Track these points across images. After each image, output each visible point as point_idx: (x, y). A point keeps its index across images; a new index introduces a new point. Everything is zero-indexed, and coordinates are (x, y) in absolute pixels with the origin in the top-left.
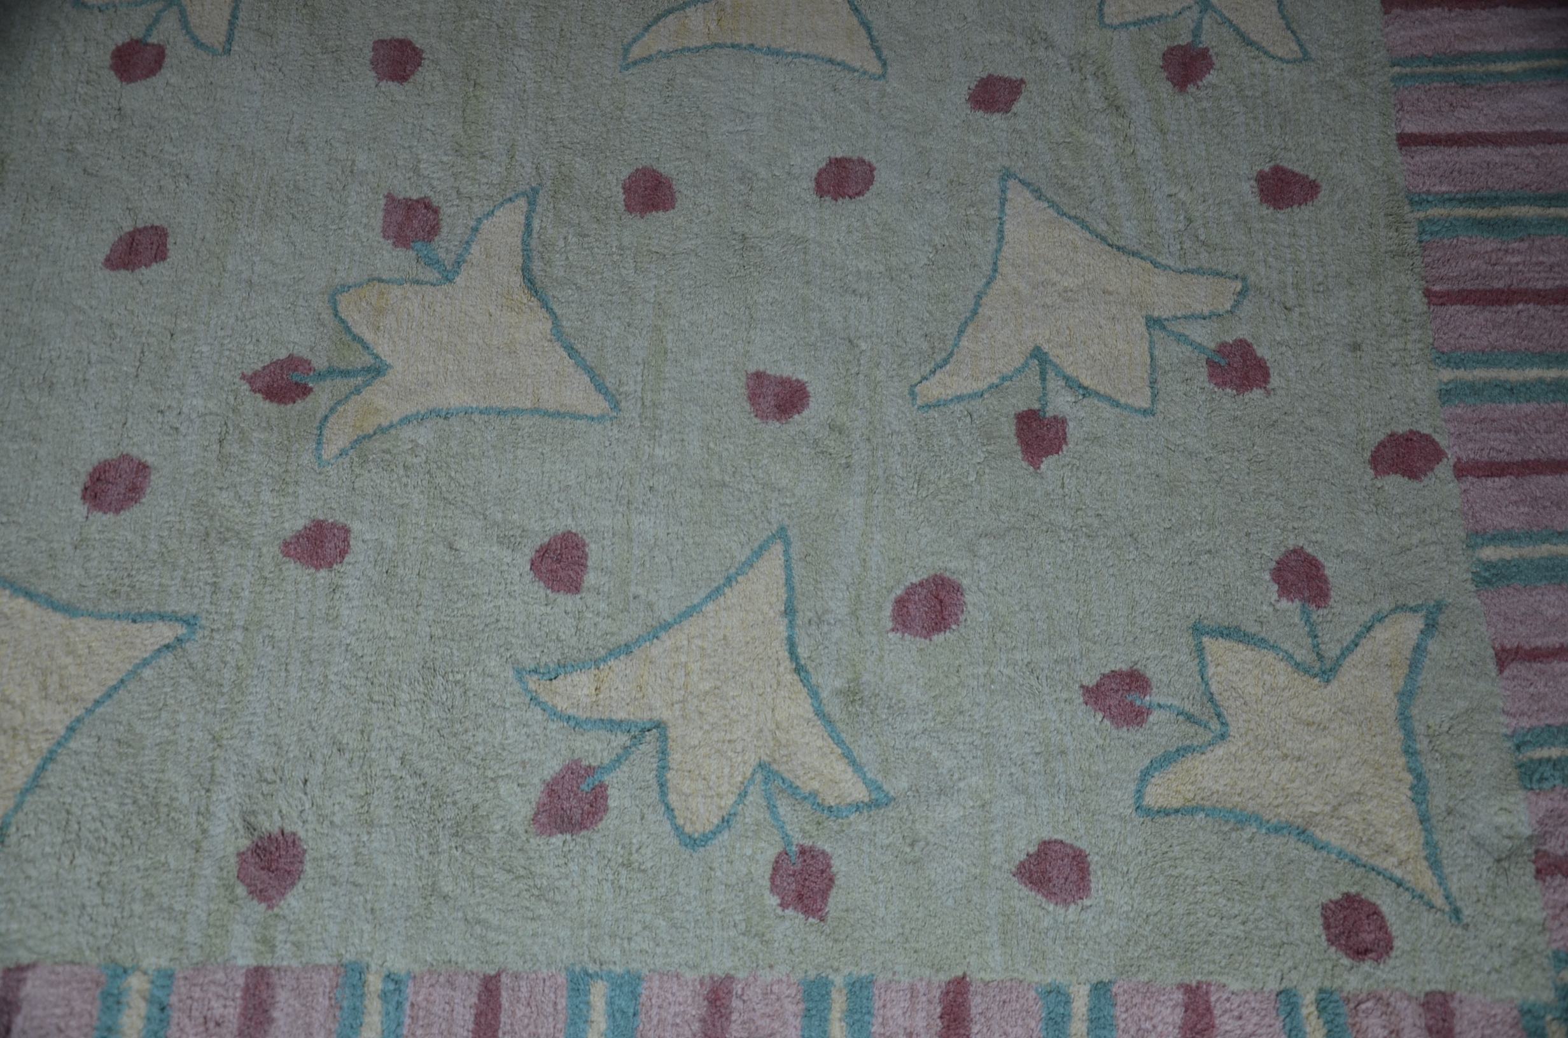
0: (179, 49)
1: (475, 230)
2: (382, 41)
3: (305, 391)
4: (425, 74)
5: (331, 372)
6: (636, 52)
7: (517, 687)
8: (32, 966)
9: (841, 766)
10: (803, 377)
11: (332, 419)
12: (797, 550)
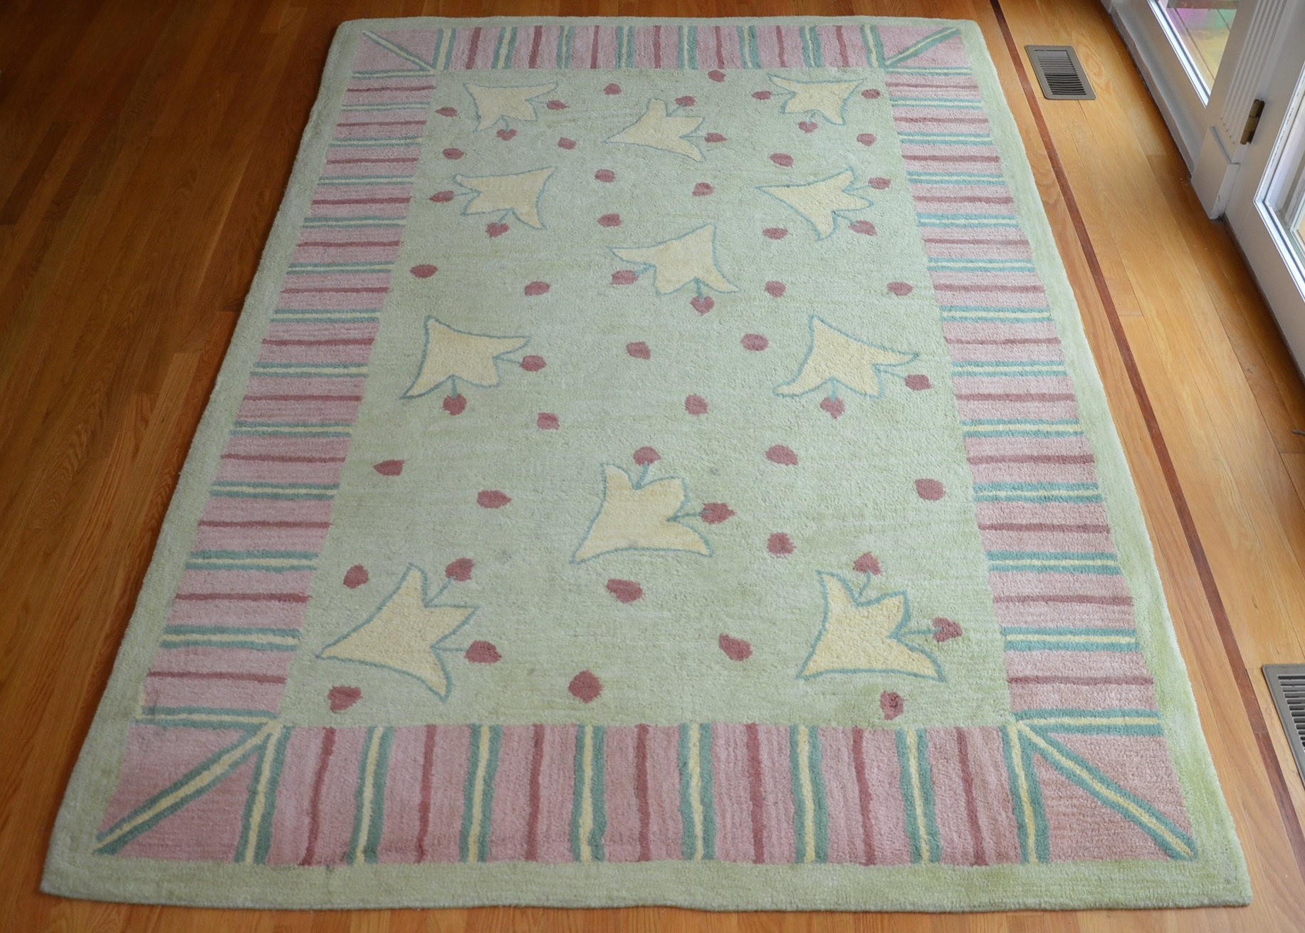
7: (825, 240)
8: (945, 338)
9: (840, 176)
10: (695, 184)
11: (721, 290)
12: (764, 185)
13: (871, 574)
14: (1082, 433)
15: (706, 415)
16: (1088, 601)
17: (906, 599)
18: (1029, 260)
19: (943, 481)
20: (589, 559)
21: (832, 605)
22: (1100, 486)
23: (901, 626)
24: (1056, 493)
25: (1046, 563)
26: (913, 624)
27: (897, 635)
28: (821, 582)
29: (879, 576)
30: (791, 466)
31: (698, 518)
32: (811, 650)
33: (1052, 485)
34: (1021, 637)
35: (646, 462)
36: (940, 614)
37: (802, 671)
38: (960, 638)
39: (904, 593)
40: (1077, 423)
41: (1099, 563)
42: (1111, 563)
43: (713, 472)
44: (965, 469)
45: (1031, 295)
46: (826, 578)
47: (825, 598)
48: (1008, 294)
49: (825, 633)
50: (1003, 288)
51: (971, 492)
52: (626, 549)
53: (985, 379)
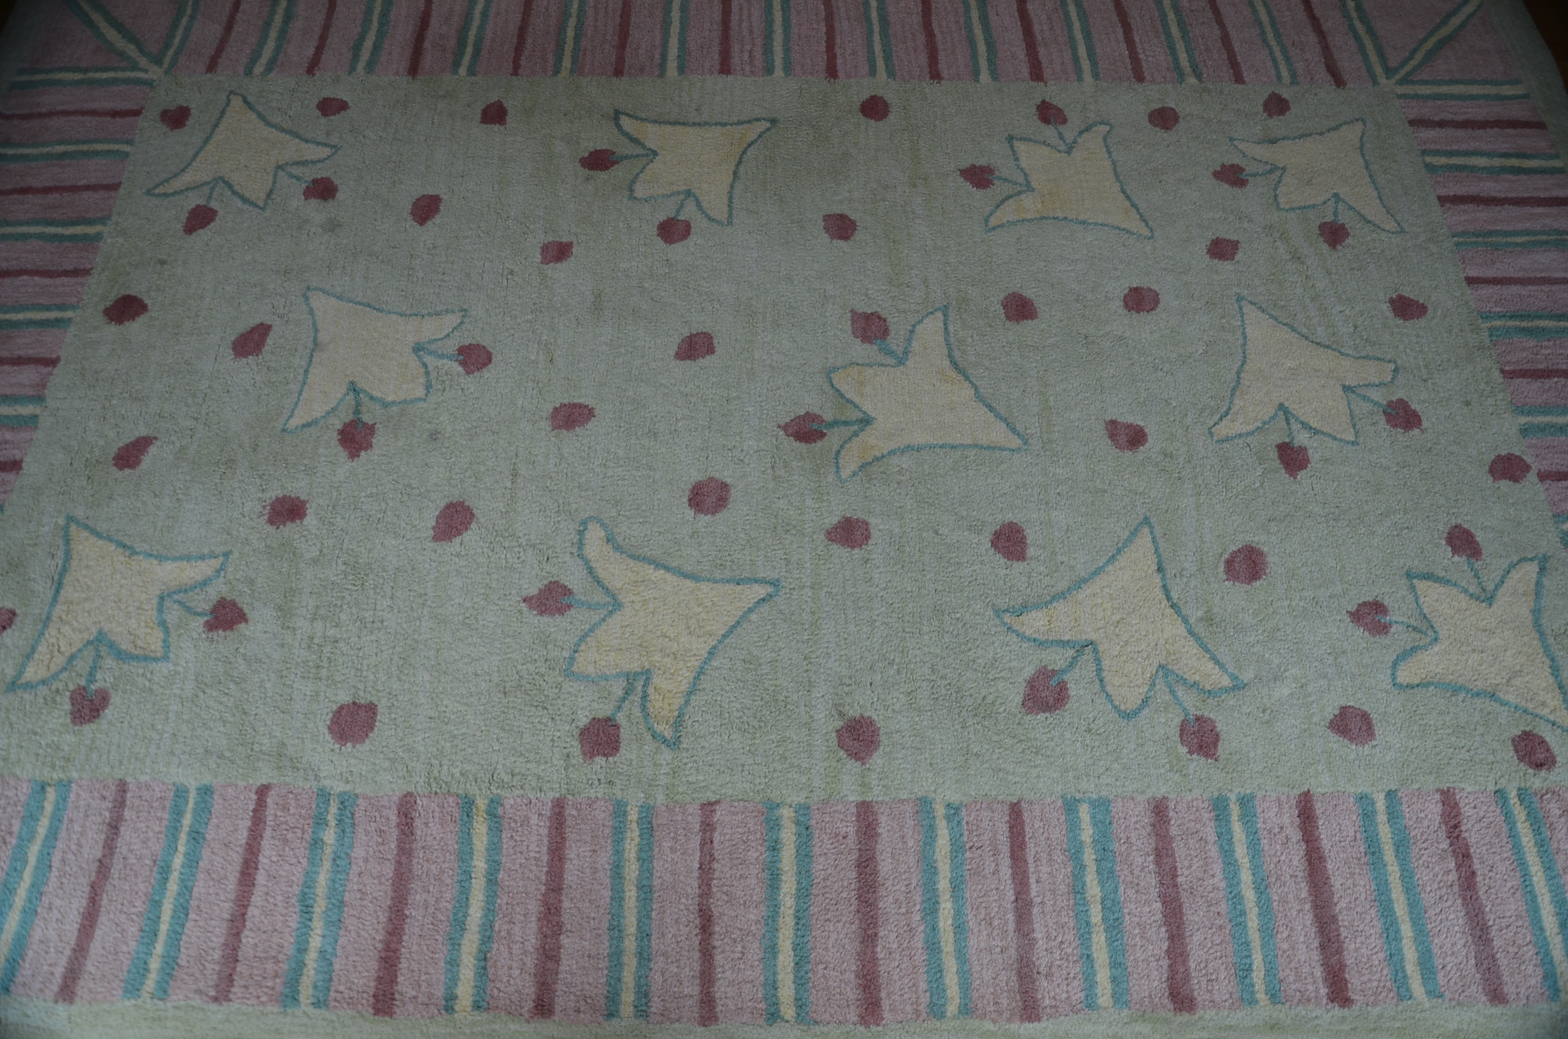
0: (699, 224)
1: (912, 332)
2: (829, 215)
3: (822, 435)
4: (859, 235)
5: (835, 423)
6: (993, 221)
7: (997, 621)
8: (718, 802)
9: (1211, 665)
10: (1141, 423)
11: (843, 453)
12: (1158, 531)
13: (206, 619)
14: (449, 1009)
15: (549, 429)
16: (83, 926)
17: (156, 659)
18: (967, 1010)
19: (367, 745)
20: (308, 305)
21: (169, 566)
22: (318, 1011)
23: (112, 645)
24: (318, 926)
25: (174, 876)
26: (109, 662)
27: (100, 643)
28: (213, 556)
29: (201, 629)
30: (431, 533)
31: (351, 417)
32: (105, 535)
33: (336, 923)
34: (49, 807)
35: (461, 358)
36: (115, 699)
37: (78, 523)
38: (69, 720)
39: (165, 658)
40: (477, 1006)
41: (155, 964)
42: (150, 984)
43: (434, 436)
44: (391, 787)
45: (852, 993)
46: (216, 563)
47: (181, 558)
48: (852, 947)
49: (127, 553)
50: (869, 937)
51: (339, 787)
52: (315, 339)
53: (604, 859)
